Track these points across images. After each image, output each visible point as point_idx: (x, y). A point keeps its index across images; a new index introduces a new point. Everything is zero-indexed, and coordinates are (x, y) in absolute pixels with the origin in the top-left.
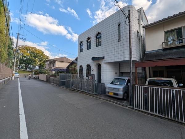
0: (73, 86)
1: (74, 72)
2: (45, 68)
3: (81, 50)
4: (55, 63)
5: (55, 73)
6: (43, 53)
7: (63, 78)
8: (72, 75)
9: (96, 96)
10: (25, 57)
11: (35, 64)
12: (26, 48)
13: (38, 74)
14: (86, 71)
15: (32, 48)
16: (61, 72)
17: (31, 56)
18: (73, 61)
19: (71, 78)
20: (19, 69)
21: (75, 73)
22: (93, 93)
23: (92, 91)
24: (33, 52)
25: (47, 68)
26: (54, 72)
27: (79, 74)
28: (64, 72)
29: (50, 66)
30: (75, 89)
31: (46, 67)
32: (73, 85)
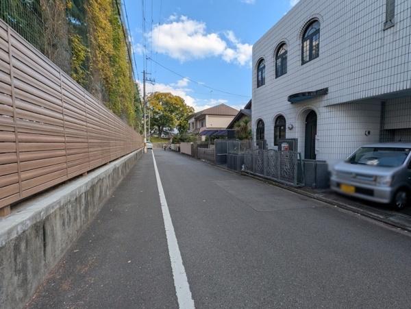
0: (243, 166)
1: (244, 136)
2: (189, 131)
3: (260, 82)
4: (205, 118)
5: (206, 140)
6: (182, 101)
7: (222, 149)
8: (240, 142)
9: (299, 190)
10: (157, 113)
11: (172, 124)
12: (157, 97)
13: (178, 142)
14: (273, 132)
15: (165, 95)
16: (218, 138)
17: (166, 111)
18: (241, 110)
19: (238, 149)
20: (151, 135)
21: (246, 138)
22: (292, 184)
23: (291, 179)
24: (166, 103)
25: (191, 130)
26: (204, 138)
27: (255, 140)
28: (222, 137)
29: (196, 125)
30: (248, 173)
31: (189, 129)
32: (243, 163)
